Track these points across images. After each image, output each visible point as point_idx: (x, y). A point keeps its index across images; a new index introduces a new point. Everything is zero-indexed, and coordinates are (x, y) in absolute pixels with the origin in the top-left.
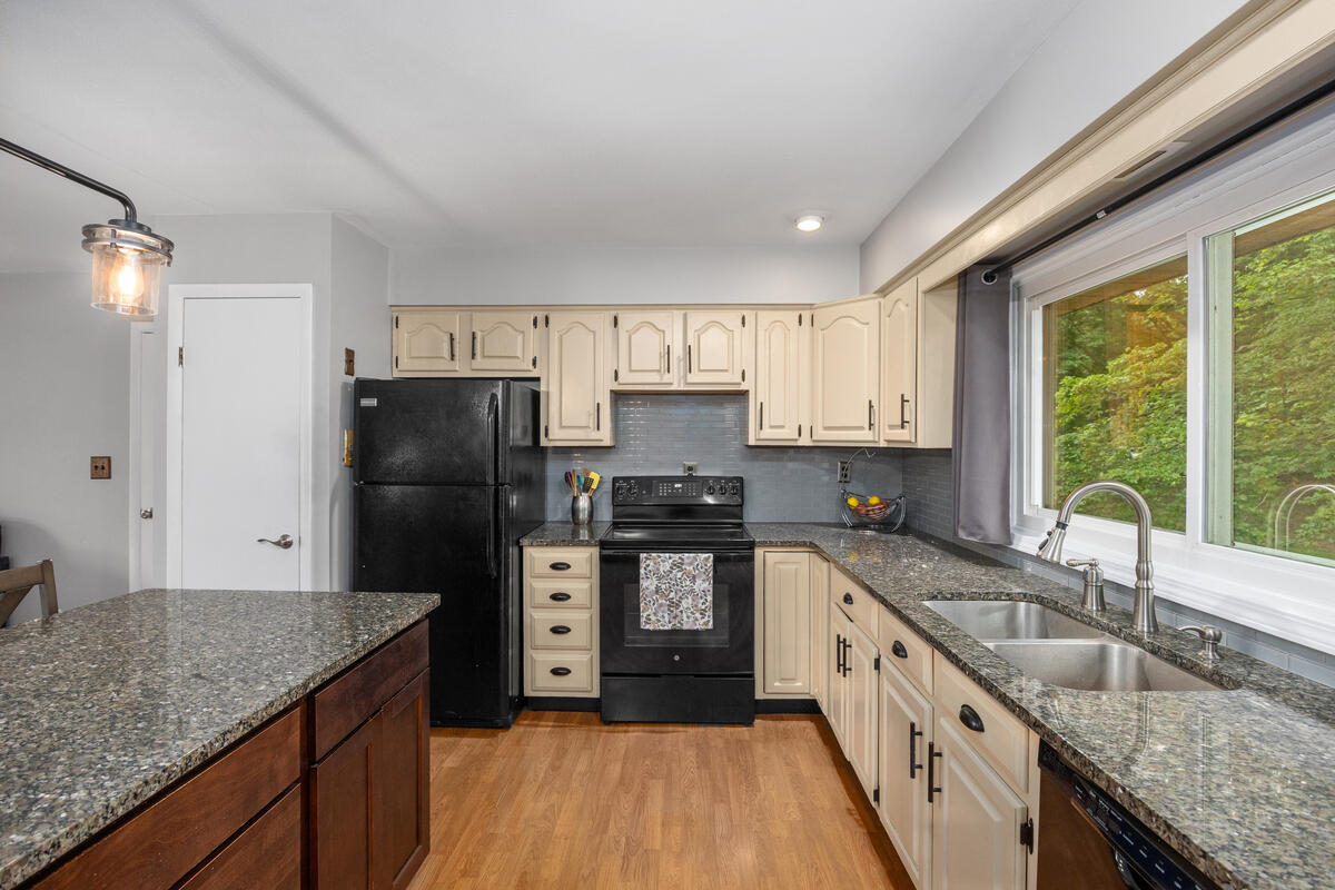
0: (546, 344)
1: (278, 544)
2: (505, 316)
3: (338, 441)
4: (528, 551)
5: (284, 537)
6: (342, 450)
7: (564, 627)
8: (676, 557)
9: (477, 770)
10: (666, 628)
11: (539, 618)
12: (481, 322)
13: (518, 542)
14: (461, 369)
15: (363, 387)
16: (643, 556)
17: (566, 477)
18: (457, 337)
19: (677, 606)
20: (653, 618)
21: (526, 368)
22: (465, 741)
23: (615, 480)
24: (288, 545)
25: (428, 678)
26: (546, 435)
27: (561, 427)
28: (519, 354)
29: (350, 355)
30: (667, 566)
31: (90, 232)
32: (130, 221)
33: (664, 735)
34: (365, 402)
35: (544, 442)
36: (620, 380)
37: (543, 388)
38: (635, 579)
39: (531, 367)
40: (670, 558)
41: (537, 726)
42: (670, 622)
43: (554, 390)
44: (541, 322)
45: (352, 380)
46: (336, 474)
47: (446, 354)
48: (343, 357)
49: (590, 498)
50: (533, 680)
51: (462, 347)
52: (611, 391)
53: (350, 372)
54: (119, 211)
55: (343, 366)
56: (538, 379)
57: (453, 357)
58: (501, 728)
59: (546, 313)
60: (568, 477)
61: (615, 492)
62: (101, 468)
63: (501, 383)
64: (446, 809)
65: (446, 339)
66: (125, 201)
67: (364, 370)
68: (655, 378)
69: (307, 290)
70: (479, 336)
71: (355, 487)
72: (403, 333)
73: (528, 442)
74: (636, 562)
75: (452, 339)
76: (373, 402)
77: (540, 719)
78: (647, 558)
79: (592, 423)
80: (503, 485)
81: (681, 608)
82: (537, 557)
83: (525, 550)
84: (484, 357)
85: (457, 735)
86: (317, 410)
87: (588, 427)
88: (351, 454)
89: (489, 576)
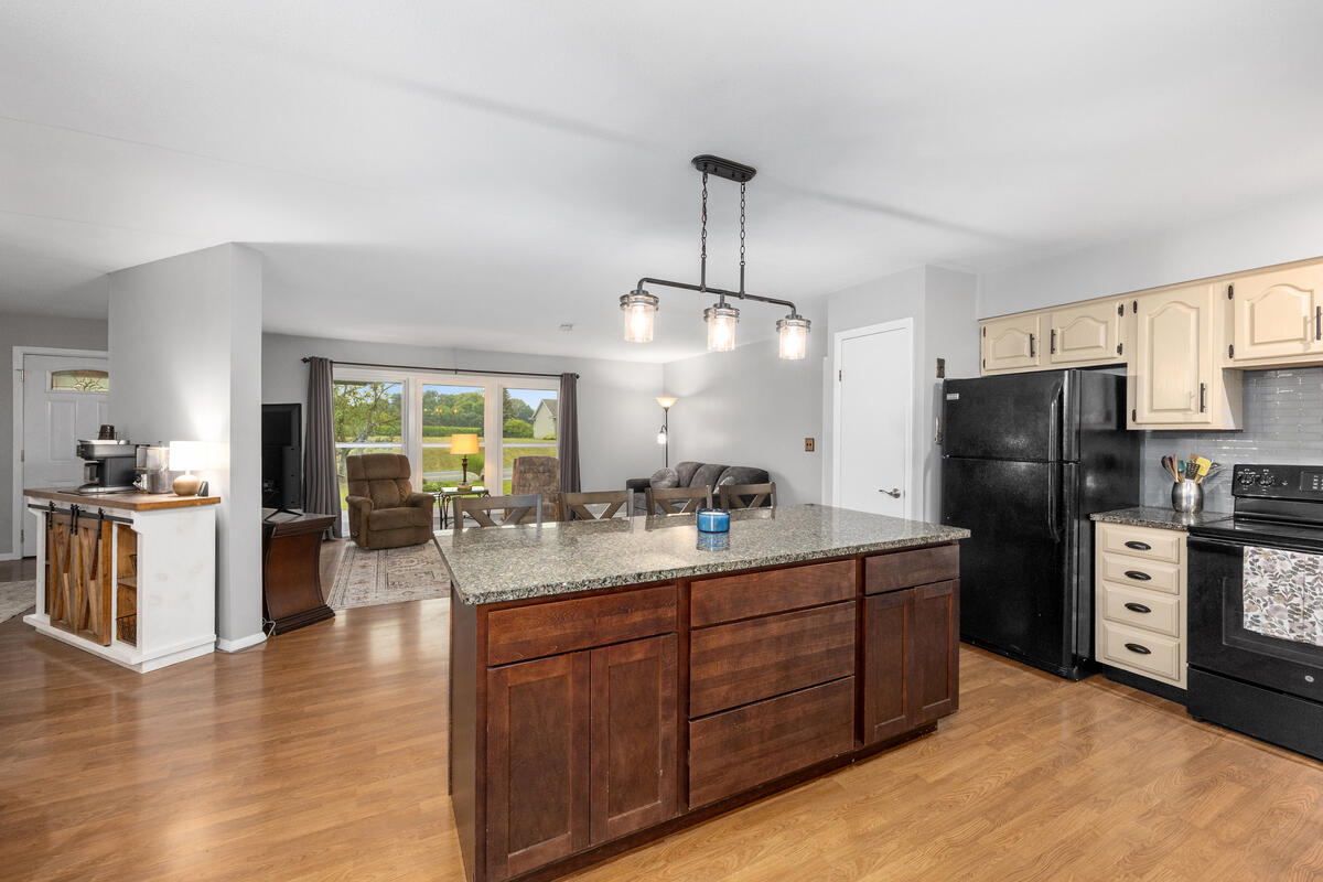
0: (1134, 330)
1: (891, 494)
2: (1091, 310)
3: (930, 425)
4: (1099, 527)
5: (895, 490)
6: (933, 433)
7: (1142, 607)
8: (1305, 557)
9: (1029, 694)
10: (1285, 636)
11: (1112, 592)
12: (1059, 322)
13: (1088, 517)
14: (1041, 364)
15: (950, 386)
16: (1248, 549)
17: (1163, 462)
18: (1037, 336)
19: (1306, 615)
20: (1263, 621)
21: (1109, 356)
22: (1027, 674)
23: (1237, 468)
24: (897, 496)
25: (958, 586)
26: (1134, 419)
27: (1152, 410)
28: (1102, 344)
29: (941, 363)
30: (1288, 566)
31: (779, 323)
32: (794, 316)
33: (1279, 759)
34: (950, 397)
35: (1130, 426)
36: (1237, 355)
37: (1130, 373)
38: (1237, 574)
39: (1116, 354)
40: (1293, 557)
41: (1107, 691)
42: (1291, 631)
43: (1144, 374)
44: (1128, 309)
45: (941, 381)
46: (929, 449)
47: (1027, 351)
48: (936, 365)
49: (1199, 485)
50: (1105, 648)
51: (1042, 346)
52: (1223, 369)
53: (941, 374)
54: (788, 310)
55: (935, 372)
56: (1124, 365)
57: (1032, 354)
58: (1065, 678)
59: (1134, 300)
60: (1166, 462)
61: (1236, 481)
62: (810, 445)
63: (1066, 372)
64: (992, 705)
65: (1027, 339)
66: (791, 305)
67: (952, 373)
68: (1297, 348)
69: (909, 322)
70: (1058, 332)
71: (943, 460)
72: (989, 341)
73: (1112, 426)
74: (1239, 555)
75: (1032, 339)
76: (956, 396)
77: (1112, 687)
78: (1254, 552)
79: (1195, 404)
80: (1068, 462)
81: (1312, 619)
82: (1111, 534)
83: (1097, 524)
84: (1063, 350)
85: (1020, 667)
86: (916, 403)
87: (1189, 409)
88: (940, 435)
89: (1053, 541)
